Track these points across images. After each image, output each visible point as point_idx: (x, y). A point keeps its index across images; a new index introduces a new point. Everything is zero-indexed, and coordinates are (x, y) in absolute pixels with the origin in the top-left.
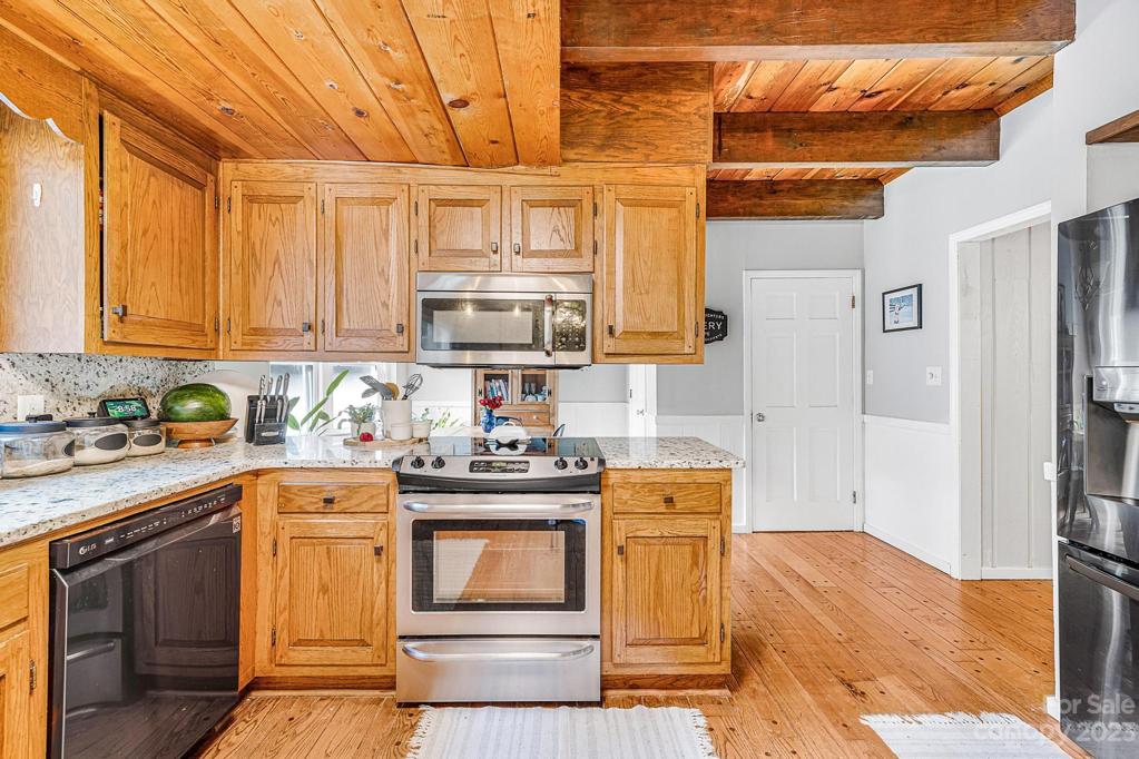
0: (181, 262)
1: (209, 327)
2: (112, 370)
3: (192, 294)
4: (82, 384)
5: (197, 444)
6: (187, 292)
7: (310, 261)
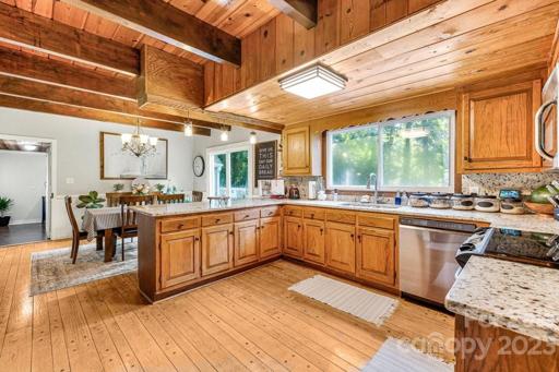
0: (508, 131)
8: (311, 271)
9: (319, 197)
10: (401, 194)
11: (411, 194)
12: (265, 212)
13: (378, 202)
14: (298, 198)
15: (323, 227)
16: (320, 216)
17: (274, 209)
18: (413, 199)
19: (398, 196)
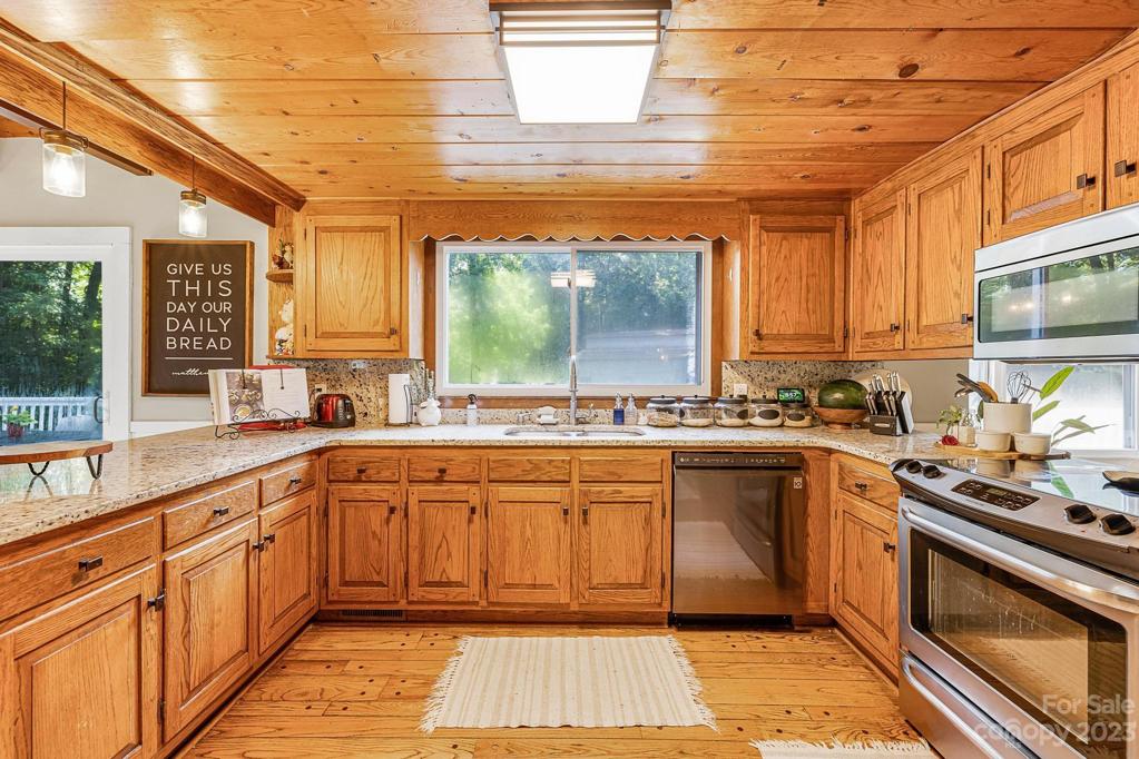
0: (808, 291)
1: (838, 336)
2: (789, 369)
3: (818, 312)
4: (770, 378)
5: (839, 426)
6: (814, 312)
7: (901, 267)
8: (440, 636)
9: (423, 416)
10: (625, 400)
11: (648, 399)
12: (274, 481)
13: (579, 421)
14: (351, 423)
15: (475, 500)
16: (466, 472)
17: (297, 469)
18: (650, 412)
19: (618, 405)
